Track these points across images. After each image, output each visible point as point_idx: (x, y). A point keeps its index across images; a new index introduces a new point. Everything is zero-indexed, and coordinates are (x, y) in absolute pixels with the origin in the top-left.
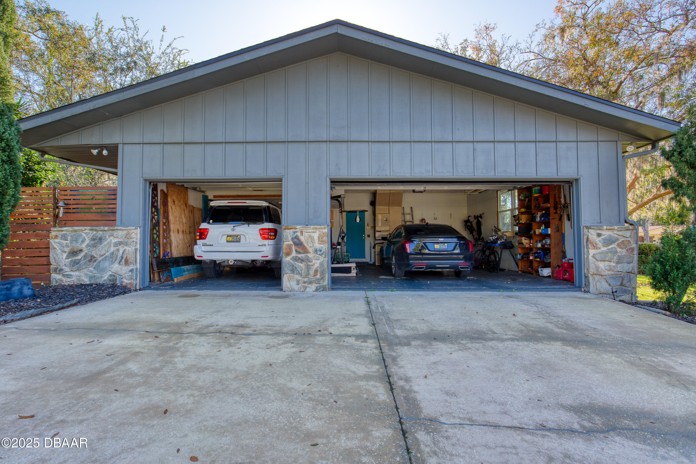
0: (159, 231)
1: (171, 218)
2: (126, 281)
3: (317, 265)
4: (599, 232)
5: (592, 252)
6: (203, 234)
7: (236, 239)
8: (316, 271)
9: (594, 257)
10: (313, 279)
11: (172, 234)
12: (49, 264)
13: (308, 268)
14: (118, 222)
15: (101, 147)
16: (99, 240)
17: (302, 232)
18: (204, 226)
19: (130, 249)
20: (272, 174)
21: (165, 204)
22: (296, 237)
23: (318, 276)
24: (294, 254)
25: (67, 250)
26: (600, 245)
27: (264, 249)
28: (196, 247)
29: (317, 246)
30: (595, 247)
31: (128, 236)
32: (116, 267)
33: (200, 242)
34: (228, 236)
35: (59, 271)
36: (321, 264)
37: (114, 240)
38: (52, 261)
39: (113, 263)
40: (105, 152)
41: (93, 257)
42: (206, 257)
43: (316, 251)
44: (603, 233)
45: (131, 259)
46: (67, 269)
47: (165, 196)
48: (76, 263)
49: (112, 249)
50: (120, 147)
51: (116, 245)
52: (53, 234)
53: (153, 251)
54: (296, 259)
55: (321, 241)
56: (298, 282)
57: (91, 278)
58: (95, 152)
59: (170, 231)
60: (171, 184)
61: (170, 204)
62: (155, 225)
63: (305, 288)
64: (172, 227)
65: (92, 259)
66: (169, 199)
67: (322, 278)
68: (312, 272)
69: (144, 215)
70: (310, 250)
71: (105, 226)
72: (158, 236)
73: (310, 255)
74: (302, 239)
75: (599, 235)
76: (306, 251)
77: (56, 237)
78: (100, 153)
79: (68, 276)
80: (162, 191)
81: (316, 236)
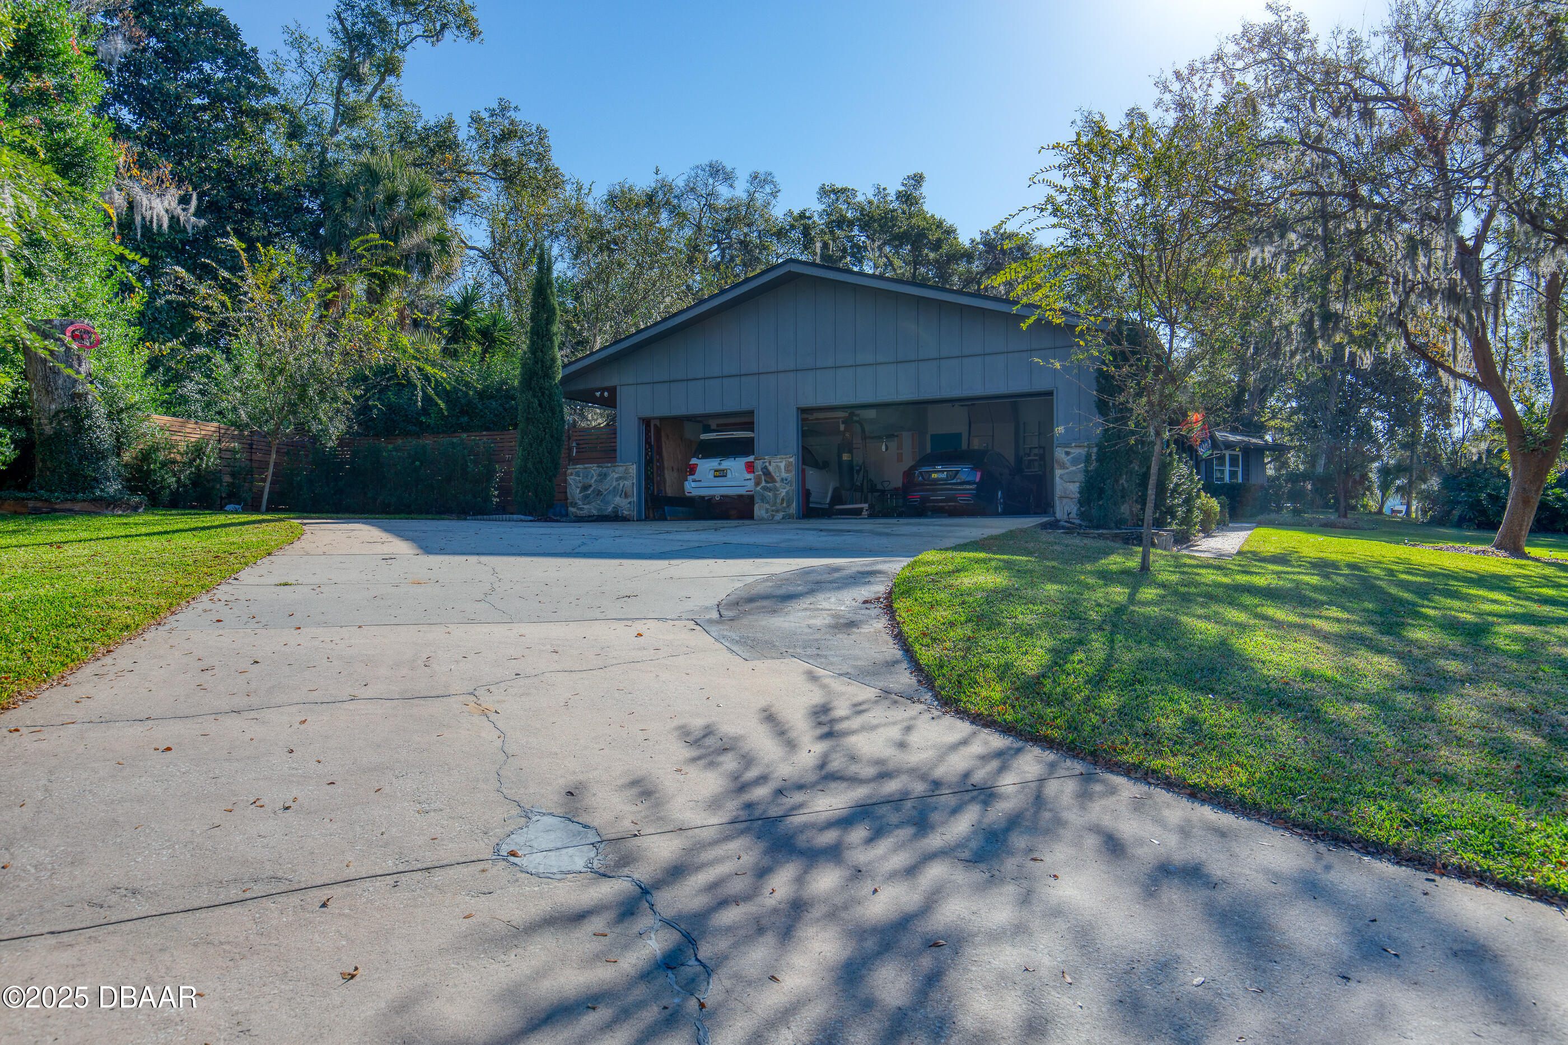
0: (652, 468)
1: (665, 454)
2: (626, 513)
3: (783, 494)
4: (1067, 450)
5: (1058, 472)
6: (692, 470)
7: (721, 474)
8: (783, 500)
9: (1061, 477)
10: (780, 507)
11: (666, 472)
12: (567, 499)
13: (776, 496)
14: (618, 459)
15: (603, 390)
16: (603, 476)
17: (770, 463)
18: (694, 461)
19: (628, 483)
20: (745, 407)
21: (658, 439)
22: (766, 468)
23: (785, 505)
24: (763, 484)
25: (580, 485)
26: (1068, 464)
27: (748, 483)
28: (686, 483)
29: (784, 475)
30: (1063, 466)
31: (626, 472)
32: (618, 500)
33: (690, 478)
34: (716, 471)
35: (574, 504)
36: (787, 493)
37: (616, 476)
38: (569, 496)
39: (615, 496)
40: (606, 394)
41: (599, 491)
42: (695, 493)
43: (782, 480)
44: (1072, 451)
45: (630, 493)
46: (580, 503)
47: (658, 430)
48: (587, 497)
49: (615, 483)
50: (618, 388)
51: (618, 479)
52: (569, 471)
53: (647, 488)
54: (764, 488)
55: (787, 471)
56: (767, 510)
57: (599, 510)
58: (598, 394)
59: (664, 468)
60: (662, 419)
61: (663, 439)
62: (649, 462)
63: (773, 516)
64: (666, 464)
65: (599, 493)
66: (663, 434)
67: (788, 506)
68: (779, 501)
69: (639, 451)
70: (778, 479)
71: (608, 462)
72: (652, 473)
73: (778, 485)
74: (771, 468)
75: (1067, 453)
76: (773, 481)
77: (572, 474)
78: (602, 394)
79: (581, 509)
80: (655, 426)
81: (782, 465)
